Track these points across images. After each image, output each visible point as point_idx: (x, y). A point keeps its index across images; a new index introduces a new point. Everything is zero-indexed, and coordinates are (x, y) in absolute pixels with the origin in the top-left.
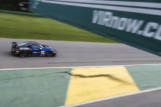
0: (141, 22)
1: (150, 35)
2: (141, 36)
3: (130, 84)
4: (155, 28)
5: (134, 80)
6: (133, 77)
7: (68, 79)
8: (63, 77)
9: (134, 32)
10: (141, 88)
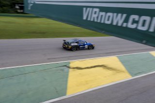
0: (125, 15)
2: (127, 28)
3: (124, 72)
5: (125, 67)
6: (125, 65)
7: (68, 72)
8: (63, 70)
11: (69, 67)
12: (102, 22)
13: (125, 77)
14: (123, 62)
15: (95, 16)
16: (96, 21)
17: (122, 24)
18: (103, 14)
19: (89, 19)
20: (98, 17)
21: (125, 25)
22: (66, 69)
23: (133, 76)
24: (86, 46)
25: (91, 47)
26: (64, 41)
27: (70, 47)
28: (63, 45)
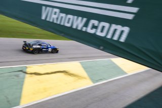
0: (85, 19)
1: (93, 31)
2: (86, 32)
3: (85, 78)
4: (96, 25)
5: (88, 74)
6: (87, 72)
7: (24, 78)
8: (17, 76)
9: (79, 28)
10: (94, 81)
11: (25, 73)
12: (62, 24)
13: (87, 83)
14: (85, 68)
15: (55, 17)
16: (55, 22)
17: (82, 28)
18: (63, 15)
19: (48, 20)
20: (57, 19)
21: (84, 29)
22: (21, 74)
23: (94, 83)
24: (50, 50)
25: (55, 51)
26: (25, 42)
27: (31, 49)
28: (23, 47)
